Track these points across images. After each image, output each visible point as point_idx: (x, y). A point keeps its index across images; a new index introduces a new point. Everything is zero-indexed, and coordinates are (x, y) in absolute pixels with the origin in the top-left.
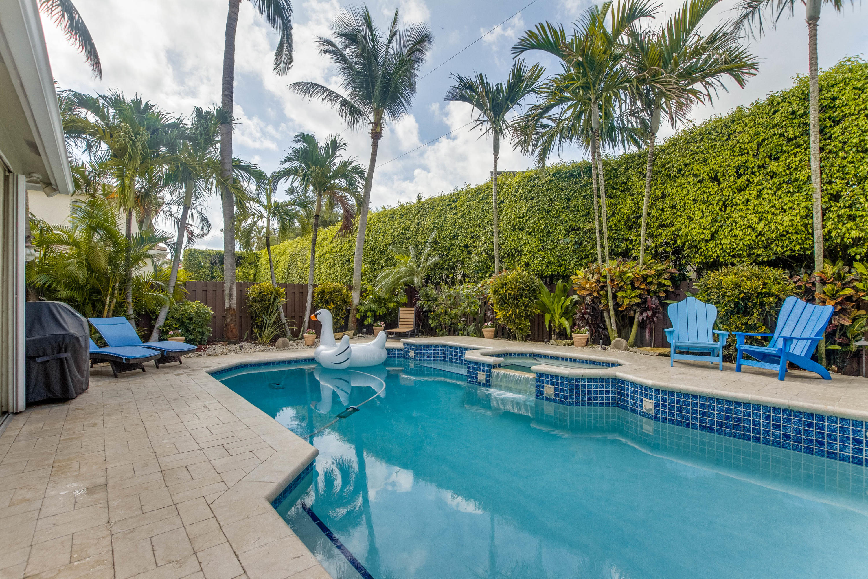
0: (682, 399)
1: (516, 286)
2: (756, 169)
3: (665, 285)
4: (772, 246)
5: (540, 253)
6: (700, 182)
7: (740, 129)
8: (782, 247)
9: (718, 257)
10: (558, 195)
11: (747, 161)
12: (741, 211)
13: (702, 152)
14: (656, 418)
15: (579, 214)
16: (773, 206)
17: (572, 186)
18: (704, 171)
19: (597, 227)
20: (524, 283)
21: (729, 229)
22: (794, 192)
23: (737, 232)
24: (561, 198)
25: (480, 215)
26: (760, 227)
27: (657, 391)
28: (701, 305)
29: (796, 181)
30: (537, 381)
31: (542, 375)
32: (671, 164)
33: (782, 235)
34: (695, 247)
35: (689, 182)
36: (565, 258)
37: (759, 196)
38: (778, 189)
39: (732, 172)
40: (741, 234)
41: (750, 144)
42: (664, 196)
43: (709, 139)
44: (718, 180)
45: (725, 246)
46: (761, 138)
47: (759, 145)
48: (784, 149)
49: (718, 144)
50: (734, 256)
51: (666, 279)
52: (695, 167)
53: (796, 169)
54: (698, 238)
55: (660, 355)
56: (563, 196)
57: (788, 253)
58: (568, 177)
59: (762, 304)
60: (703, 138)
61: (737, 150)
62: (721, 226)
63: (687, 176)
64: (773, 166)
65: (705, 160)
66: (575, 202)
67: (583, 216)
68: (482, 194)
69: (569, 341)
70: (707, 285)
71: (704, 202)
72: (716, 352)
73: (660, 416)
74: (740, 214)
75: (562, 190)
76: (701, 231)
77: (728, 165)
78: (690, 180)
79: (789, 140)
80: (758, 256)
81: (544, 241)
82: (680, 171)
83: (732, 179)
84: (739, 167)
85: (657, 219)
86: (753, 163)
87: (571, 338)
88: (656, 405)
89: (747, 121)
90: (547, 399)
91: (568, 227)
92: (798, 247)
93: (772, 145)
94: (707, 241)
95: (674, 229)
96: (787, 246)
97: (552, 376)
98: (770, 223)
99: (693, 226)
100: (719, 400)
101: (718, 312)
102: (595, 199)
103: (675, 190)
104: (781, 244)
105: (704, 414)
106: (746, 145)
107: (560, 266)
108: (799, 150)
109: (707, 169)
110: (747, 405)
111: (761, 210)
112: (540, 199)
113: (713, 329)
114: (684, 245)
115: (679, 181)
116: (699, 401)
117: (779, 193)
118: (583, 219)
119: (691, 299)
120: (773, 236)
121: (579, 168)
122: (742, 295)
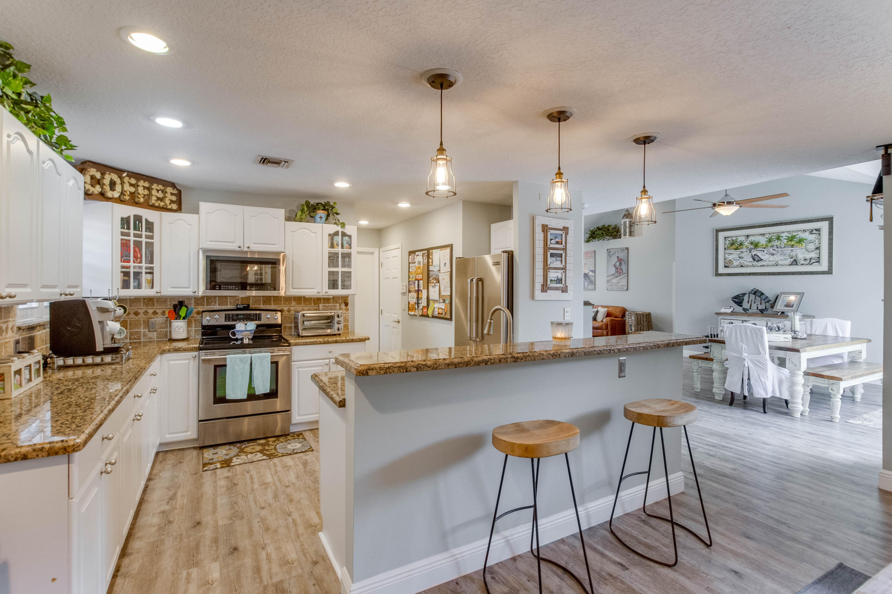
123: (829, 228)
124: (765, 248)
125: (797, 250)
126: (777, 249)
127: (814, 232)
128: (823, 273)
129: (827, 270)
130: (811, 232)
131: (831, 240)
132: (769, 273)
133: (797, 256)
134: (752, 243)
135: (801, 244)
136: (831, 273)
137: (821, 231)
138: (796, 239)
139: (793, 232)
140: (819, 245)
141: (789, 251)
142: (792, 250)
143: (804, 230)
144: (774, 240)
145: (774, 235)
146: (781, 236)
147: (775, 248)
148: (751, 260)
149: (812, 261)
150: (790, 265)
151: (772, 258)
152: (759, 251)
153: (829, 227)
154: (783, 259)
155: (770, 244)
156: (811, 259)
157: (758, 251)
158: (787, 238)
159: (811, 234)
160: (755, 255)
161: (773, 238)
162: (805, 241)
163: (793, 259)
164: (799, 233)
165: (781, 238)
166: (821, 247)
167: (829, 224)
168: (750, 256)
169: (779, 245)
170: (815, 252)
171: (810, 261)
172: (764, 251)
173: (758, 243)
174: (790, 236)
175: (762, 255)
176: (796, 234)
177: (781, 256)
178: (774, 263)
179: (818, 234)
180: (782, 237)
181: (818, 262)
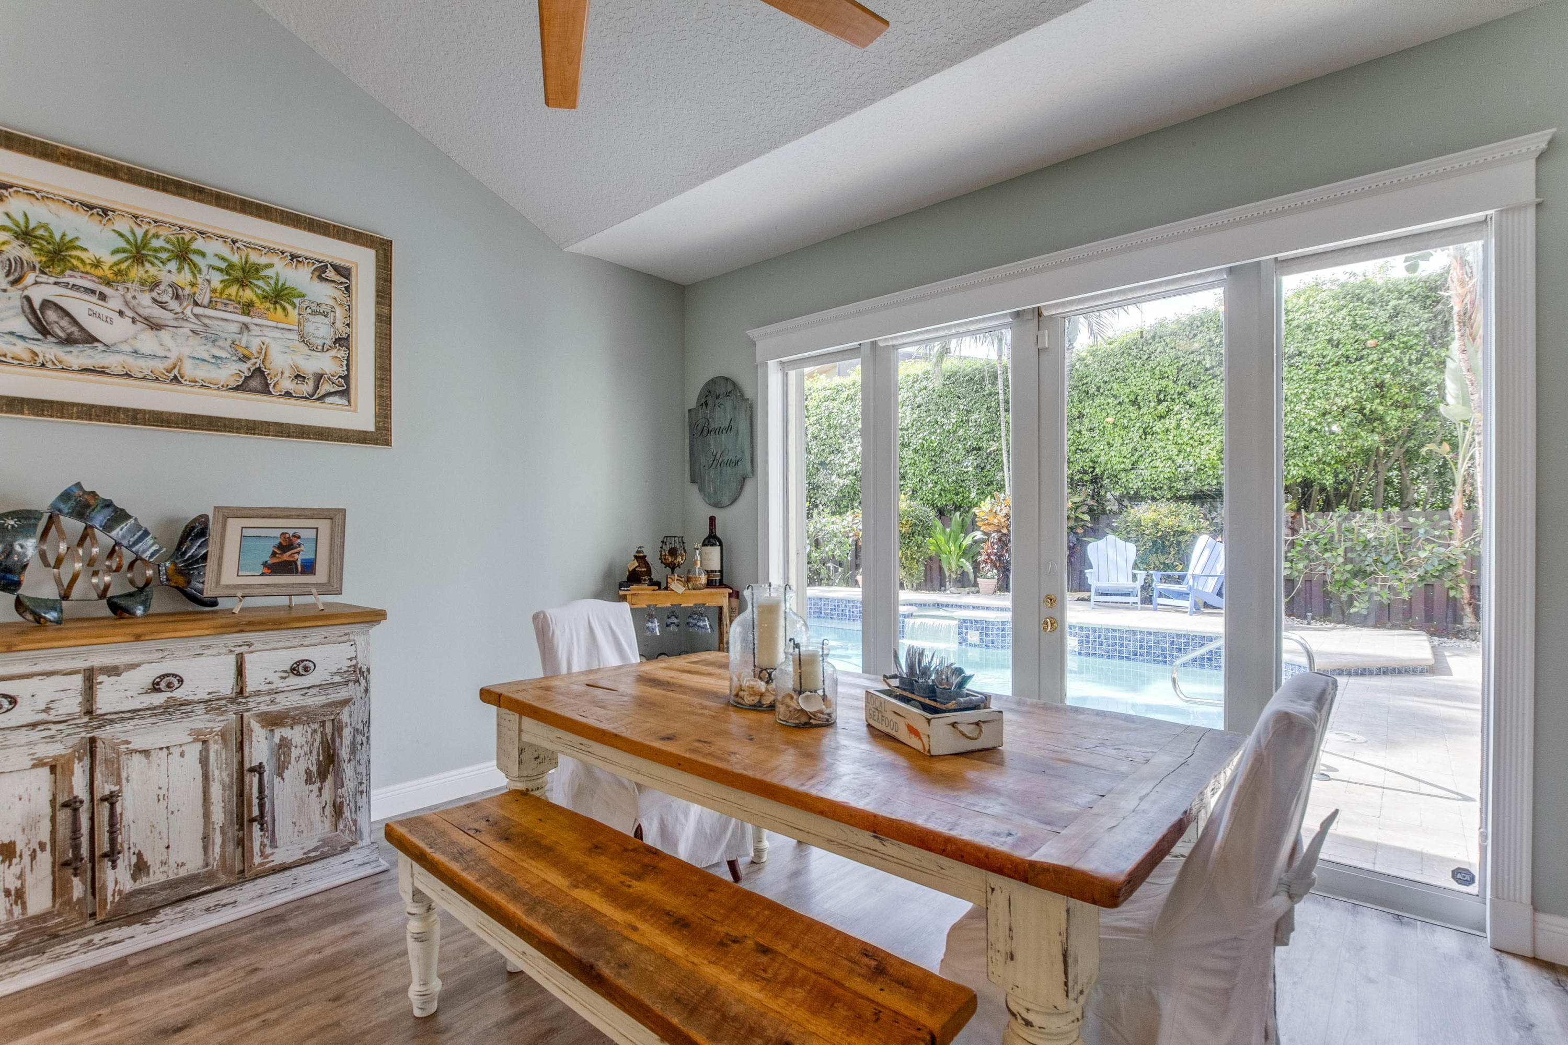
0: (1103, 634)
1: (908, 521)
2: (1176, 396)
3: (1082, 520)
4: (1192, 480)
5: (931, 477)
6: (1120, 404)
7: (1160, 349)
8: (1201, 481)
9: (1138, 489)
10: (955, 404)
11: (1167, 386)
12: (1161, 440)
13: (1122, 370)
14: (1080, 654)
15: (982, 431)
16: (1192, 438)
17: (972, 394)
18: (1124, 392)
19: (1004, 447)
20: (917, 518)
21: (1150, 460)
22: (1210, 426)
23: (1158, 463)
24: (959, 409)
25: (844, 422)
26: (1179, 460)
27: (1081, 628)
28: (1121, 543)
29: (1212, 413)
30: (960, 628)
31: (965, 621)
32: (1089, 379)
33: (1199, 469)
34: (1115, 477)
35: (1108, 403)
36: (963, 484)
37: (1178, 426)
38: (1196, 420)
39: (1152, 396)
40: (1161, 465)
41: (1171, 368)
42: (1081, 416)
43: (1130, 355)
44: (1139, 405)
45: (1145, 478)
46: (1181, 363)
47: (1179, 370)
48: (1202, 378)
49: (1139, 363)
50: (1155, 489)
51: (1083, 513)
52: (1115, 386)
53: (1212, 400)
54: (1118, 467)
55: (1078, 600)
56: (962, 407)
57: (1206, 487)
58: (968, 381)
59: (1179, 543)
60: (1123, 353)
61: (1157, 372)
62: (1142, 456)
63: (1107, 396)
64: (1192, 396)
65: (1125, 380)
66: (974, 416)
67: (986, 433)
68: (847, 392)
69: (973, 589)
70: (1126, 522)
71: (1125, 428)
72: (1135, 593)
73: (1083, 652)
74: (1160, 444)
75: (959, 397)
76: (1121, 460)
77: (1149, 389)
78: (1110, 401)
79: (1207, 370)
80: (1178, 490)
81: (936, 462)
82: (1098, 389)
83: (1152, 404)
84: (1160, 391)
85: (1074, 442)
86: (1173, 389)
87: (976, 585)
88: (1081, 642)
89: (1168, 341)
90: (971, 645)
91: (967, 446)
92: (1215, 482)
93: (1191, 373)
94: (1127, 471)
95: (1093, 455)
96: (1205, 480)
97: (976, 621)
98: (1188, 455)
99: (1113, 453)
100: (1134, 632)
101: (1138, 551)
102: (1003, 413)
103: (1093, 411)
104: (1199, 478)
105: (1122, 645)
106: (1167, 369)
107: (957, 494)
108: (1215, 381)
109: (1127, 391)
110: (1156, 634)
111: (1180, 441)
112: (930, 407)
113: (1134, 568)
114: (1103, 474)
115: (1097, 401)
116: (1117, 634)
117: (1197, 424)
118: (986, 437)
119: (1111, 537)
120: (1192, 469)
121: (981, 371)
122: (1160, 533)
123: (378, 278)
124: (108, 283)
125: (266, 331)
126: (174, 305)
127: (331, 274)
128: (362, 438)
129: (371, 427)
130: (320, 272)
131: (384, 321)
132: (136, 411)
133: (264, 352)
134: (25, 235)
135: (284, 309)
136: (388, 443)
137: (353, 279)
138: (260, 283)
139: (248, 245)
140: (348, 330)
141: (234, 328)
142: (246, 327)
143: (293, 257)
144: (164, 256)
145: (163, 232)
146: (195, 246)
147: (165, 298)
148: (22, 325)
149: (326, 387)
150: (237, 388)
151: (148, 341)
152: (75, 287)
153: (378, 273)
154: (206, 356)
155: (137, 272)
156: (319, 377)
157: (66, 285)
158: (223, 265)
159: (321, 279)
160: (46, 304)
161: (156, 243)
162: (296, 301)
163: (249, 364)
164: (275, 260)
165: (196, 258)
166: (353, 340)
167: (378, 260)
168: (17, 302)
169: (188, 290)
170: (333, 353)
171: (317, 388)
172: (103, 297)
173: (71, 245)
174: (235, 259)
175: (93, 314)
176: (263, 260)
177: (195, 341)
178: (160, 366)
179: (342, 287)
180: (203, 255)
181: (345, 393)
